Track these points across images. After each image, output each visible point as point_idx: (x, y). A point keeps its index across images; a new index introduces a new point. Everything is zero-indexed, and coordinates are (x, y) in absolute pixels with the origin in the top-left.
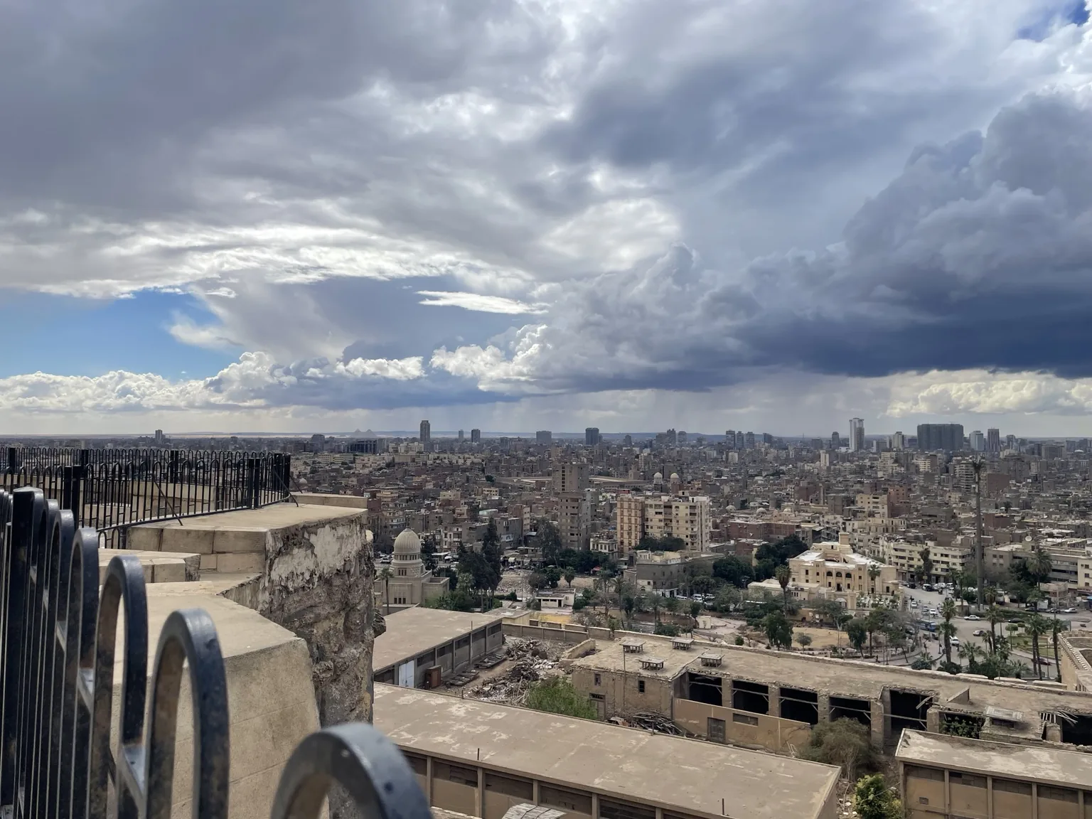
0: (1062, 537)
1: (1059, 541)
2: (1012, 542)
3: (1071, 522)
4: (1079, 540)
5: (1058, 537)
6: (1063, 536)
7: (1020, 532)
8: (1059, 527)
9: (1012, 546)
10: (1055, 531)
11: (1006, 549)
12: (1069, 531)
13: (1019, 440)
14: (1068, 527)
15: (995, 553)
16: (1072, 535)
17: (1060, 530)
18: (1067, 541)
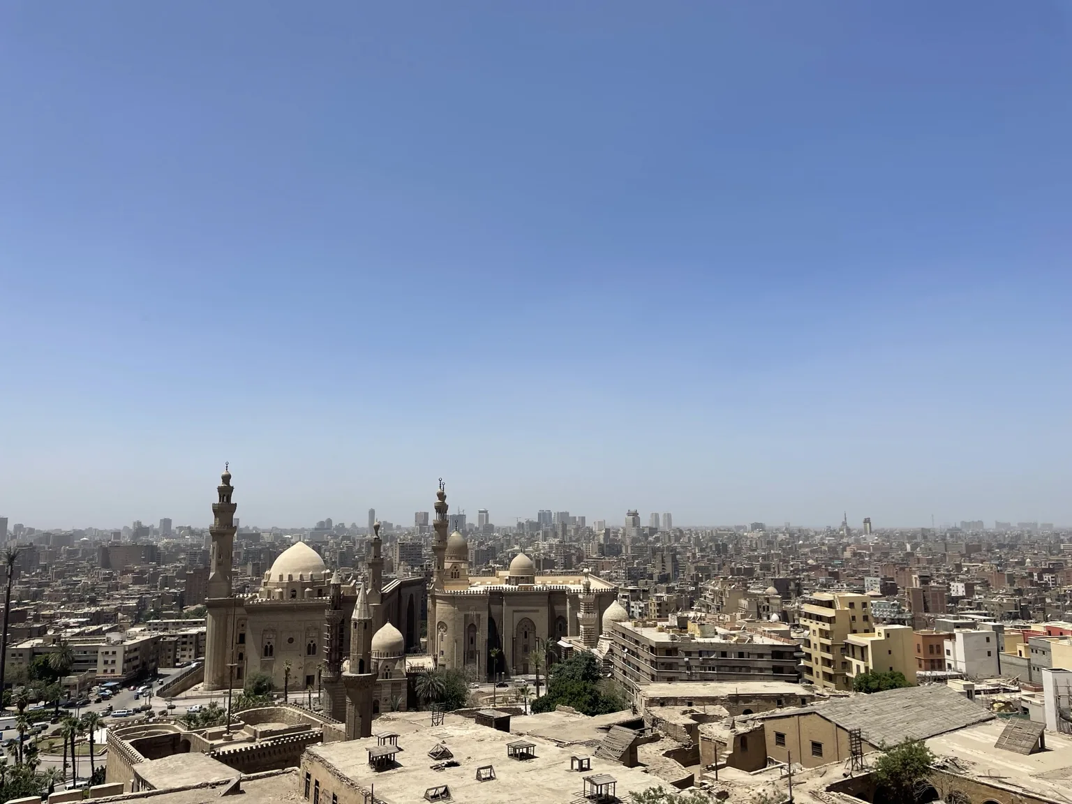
0: (79, 627)
1: (77, 630)
2: (30, 637)
3: (86, 610)
4: (95, 628)
5: (75, 627)
6: (81, 624)
7: (39, 626)
8: (76, 616)
9: (32, 641)
10: (72, 621)
11: (27, 645)
12: (85, 620)
13: (27, 530)
14: (84, 615)
15: (14, 652)
16: (87, 623)
17: (77, 620)
18: (85, 630)
